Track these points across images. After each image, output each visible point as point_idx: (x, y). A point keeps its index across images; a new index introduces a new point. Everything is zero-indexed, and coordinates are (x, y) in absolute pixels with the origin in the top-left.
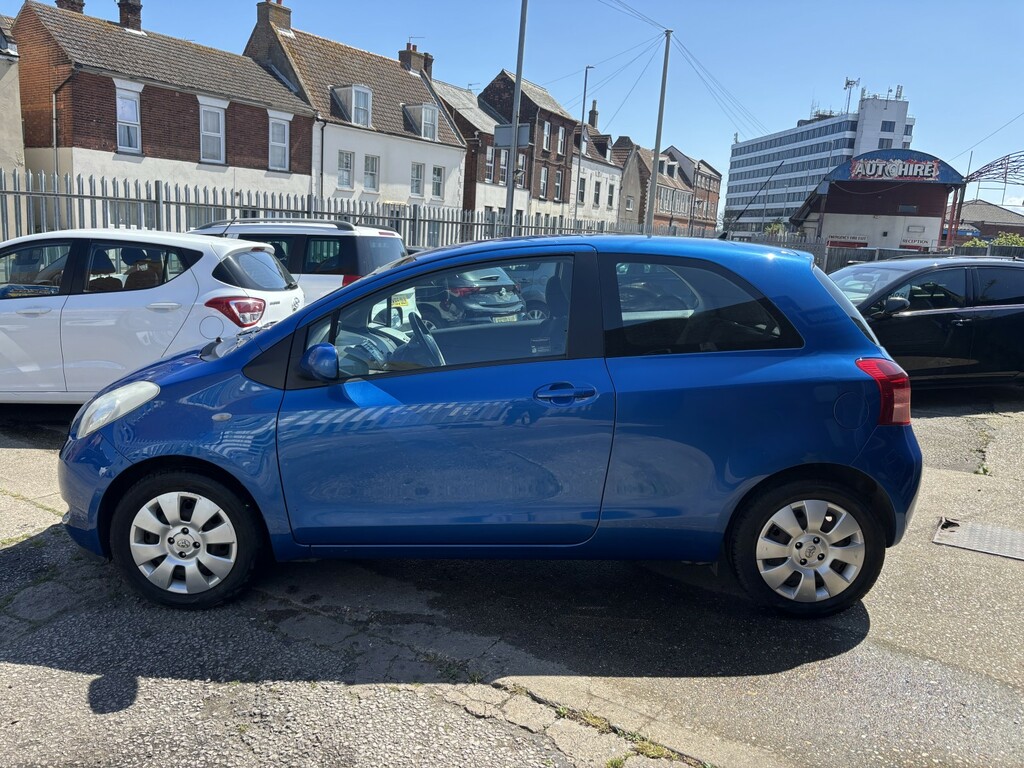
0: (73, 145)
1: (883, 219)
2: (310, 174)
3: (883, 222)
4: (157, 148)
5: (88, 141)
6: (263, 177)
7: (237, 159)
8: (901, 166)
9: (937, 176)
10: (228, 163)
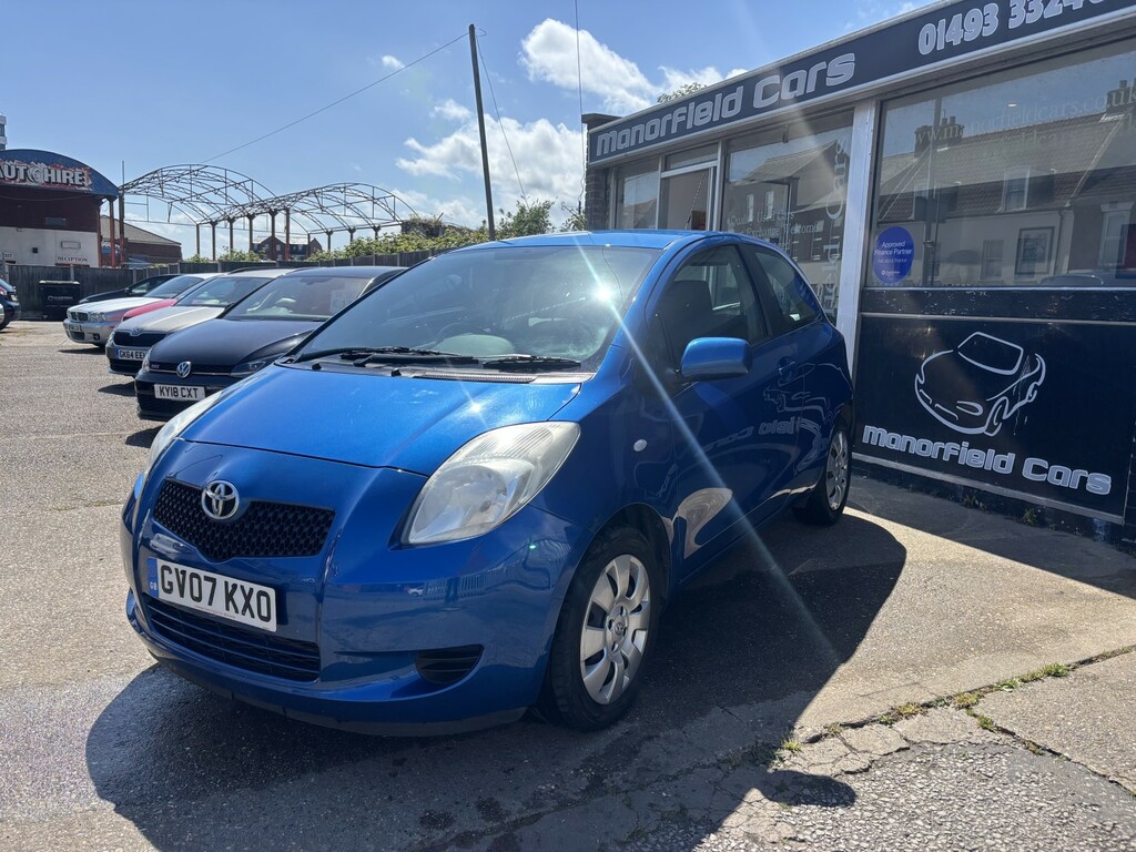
1: (28, 233)
3: (29, 236)
8: (46, 171)
9: (90, 186)
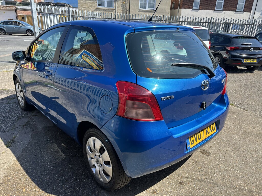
0: (182, 8)
2: (251, 12)
4: (203, 7)
5: (186, 7)
6: (233, 14)
7: (226, 8)
10: (223, 10)
